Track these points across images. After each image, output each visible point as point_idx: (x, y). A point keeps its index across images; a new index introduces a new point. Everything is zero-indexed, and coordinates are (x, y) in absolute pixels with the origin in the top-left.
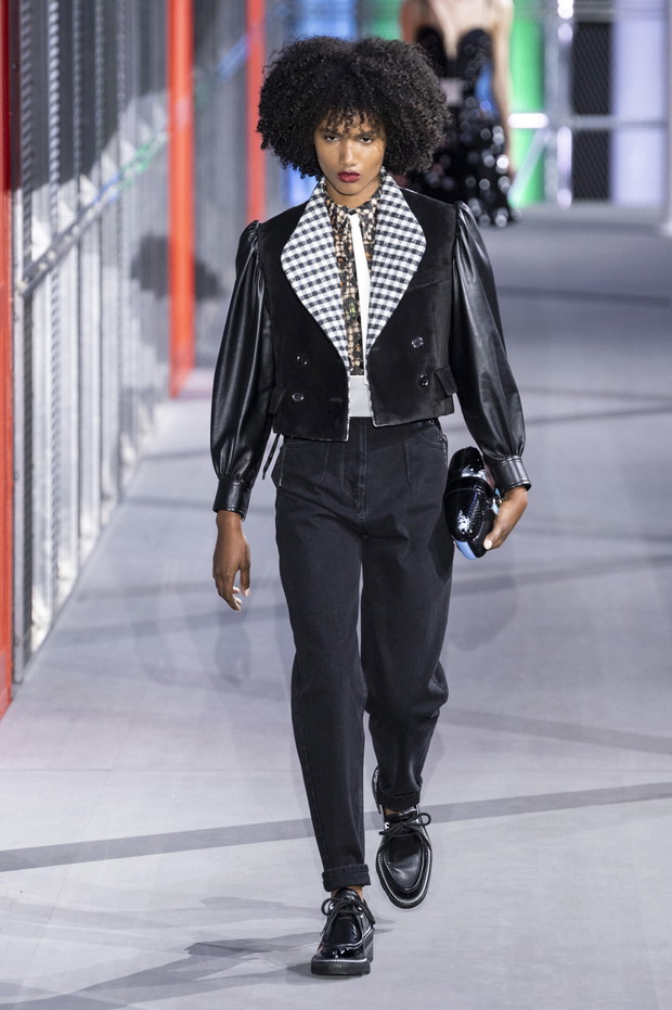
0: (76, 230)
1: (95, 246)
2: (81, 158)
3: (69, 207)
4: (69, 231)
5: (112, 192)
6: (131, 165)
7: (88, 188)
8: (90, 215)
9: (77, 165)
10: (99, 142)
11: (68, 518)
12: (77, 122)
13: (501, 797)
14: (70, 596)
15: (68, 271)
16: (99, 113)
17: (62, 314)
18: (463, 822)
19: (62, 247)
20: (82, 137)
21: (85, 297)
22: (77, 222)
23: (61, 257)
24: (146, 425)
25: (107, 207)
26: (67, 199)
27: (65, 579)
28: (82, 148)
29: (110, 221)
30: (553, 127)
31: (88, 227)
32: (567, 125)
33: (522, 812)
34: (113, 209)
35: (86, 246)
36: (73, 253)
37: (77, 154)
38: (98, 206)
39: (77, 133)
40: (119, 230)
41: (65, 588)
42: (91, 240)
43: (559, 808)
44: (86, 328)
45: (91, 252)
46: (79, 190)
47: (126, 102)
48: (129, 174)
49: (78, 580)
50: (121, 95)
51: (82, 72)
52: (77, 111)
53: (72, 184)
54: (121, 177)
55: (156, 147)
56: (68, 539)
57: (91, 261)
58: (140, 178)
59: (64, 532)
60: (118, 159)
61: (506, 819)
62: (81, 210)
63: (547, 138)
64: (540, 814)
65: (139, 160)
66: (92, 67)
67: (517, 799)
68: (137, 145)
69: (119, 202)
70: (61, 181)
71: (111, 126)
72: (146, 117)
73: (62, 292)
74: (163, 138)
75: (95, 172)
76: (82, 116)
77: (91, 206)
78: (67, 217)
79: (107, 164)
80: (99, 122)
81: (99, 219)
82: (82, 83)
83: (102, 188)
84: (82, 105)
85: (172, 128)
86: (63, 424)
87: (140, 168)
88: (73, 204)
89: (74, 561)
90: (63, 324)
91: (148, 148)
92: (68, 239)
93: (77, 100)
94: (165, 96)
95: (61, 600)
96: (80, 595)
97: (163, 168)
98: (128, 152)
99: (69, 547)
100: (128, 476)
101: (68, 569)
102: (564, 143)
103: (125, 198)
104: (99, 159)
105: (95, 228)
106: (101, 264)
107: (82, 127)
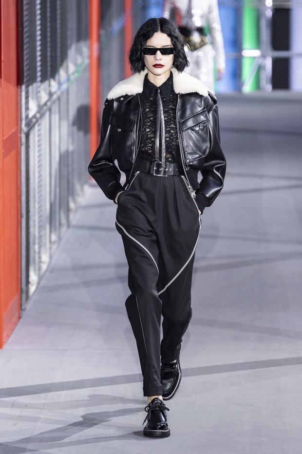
0: (49, 104)
1: (57, 111)
2: (51, 71)
3: (46, 93)
4: (45, 104)
5: (64, 86)
6: (73, 74)
7: (54, 84)
8: (55, 97)
9: (49, 74)
10: (59, 63)
11: (45, 235)
12: (49, 54)
13: (245, 362)
14: (46, 271)
15: (45, 122)
16: (59, 50)
17: (43, 142)
18: (227, 373)
19: (42, 111)
20: (51, 61)
21: (53, 134)
22: (49, 100)
23: (42, 116)
24: (80, 192)
25: (62, 93)
26: (45, 90)
27: (44, 263)
28: (51, 66)
29: (64, 100)
30: (263, 56)
31: (54, 102)
32: (270, 55)
33: (254, 369)
34: (65, 95)
35: (53, 111)
36: (47, 114)
37: (49, 69)
38: (59, 93)
39: (49, 59)
40: (68, 103)
41: (44, 267)
42: (55, 108)
43: (271, 366)
44: (53, 148)
45: (55, 113)
46: (50, 85)
47: (71, 45)
48: (72, 78)
49: (50, 263)
50: (69, 42)
51: (51, 32)
52: (49, 49)
53: (47, 83)
54: (68, 79)
55: (84, 65)
56: (45, 244)
57: (55, 117)
58: (77, 80)
59: (43, 241)
60: (67, 71)
61: (247, 371)
62: (51, 94)
63: (260, 61)
64: (263, 369)
65: (76, 71)
66: (56, 29)
67: (252, 362)
68: (76, 65)
69: (68, 91)
70: (42, 81)
71: (64, 56)
72: (79, 52)
73: (43, 132)
74: (87, 61)
75: (57, 77)
76: (51, 51)
77: (55, 92)
78: (44, 97)
79: (62, 73)
80: (59, 54)
81: (59, 99)
82: (51, 36)
83: (60, 84)
84: (51, 47)
85: (90, 57)
86: (43, 192)
87: (77, 75)
88: (47, 91)
89: (48, 254)
90: (43, 146)
91: (80, 66)
92: (45, 108)
93: (49, 44)
94: (88, 43)
95: (42, 272)
96: (51, 270)
97: (87, 75)
98: (72, 68)
99: (45, 248)
100: (72, 216)
101: (45, 258)
102: (269, 64)
103: (70, 89)
104: (59, 71)
105: (57, 103)
106: (60, 119)
107: (51, 56)
